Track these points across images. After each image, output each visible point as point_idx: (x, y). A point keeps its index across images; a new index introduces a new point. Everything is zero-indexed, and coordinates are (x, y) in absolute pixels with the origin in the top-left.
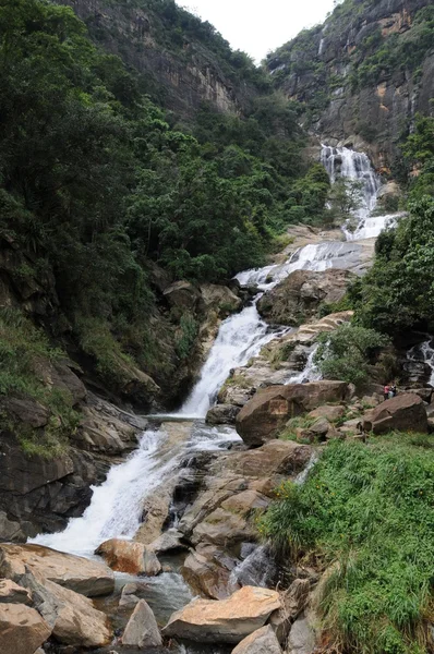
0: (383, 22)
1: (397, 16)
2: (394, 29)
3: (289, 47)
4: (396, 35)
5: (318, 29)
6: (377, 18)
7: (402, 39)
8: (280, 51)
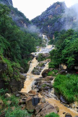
0: (49, 16)
1: (51, 16)
2: (51, 17)
3: (35, 19)
4: (51, 18)
5: (39, 16)
6: (48, 16)
7: (52, 19)
8: (34, 19)
